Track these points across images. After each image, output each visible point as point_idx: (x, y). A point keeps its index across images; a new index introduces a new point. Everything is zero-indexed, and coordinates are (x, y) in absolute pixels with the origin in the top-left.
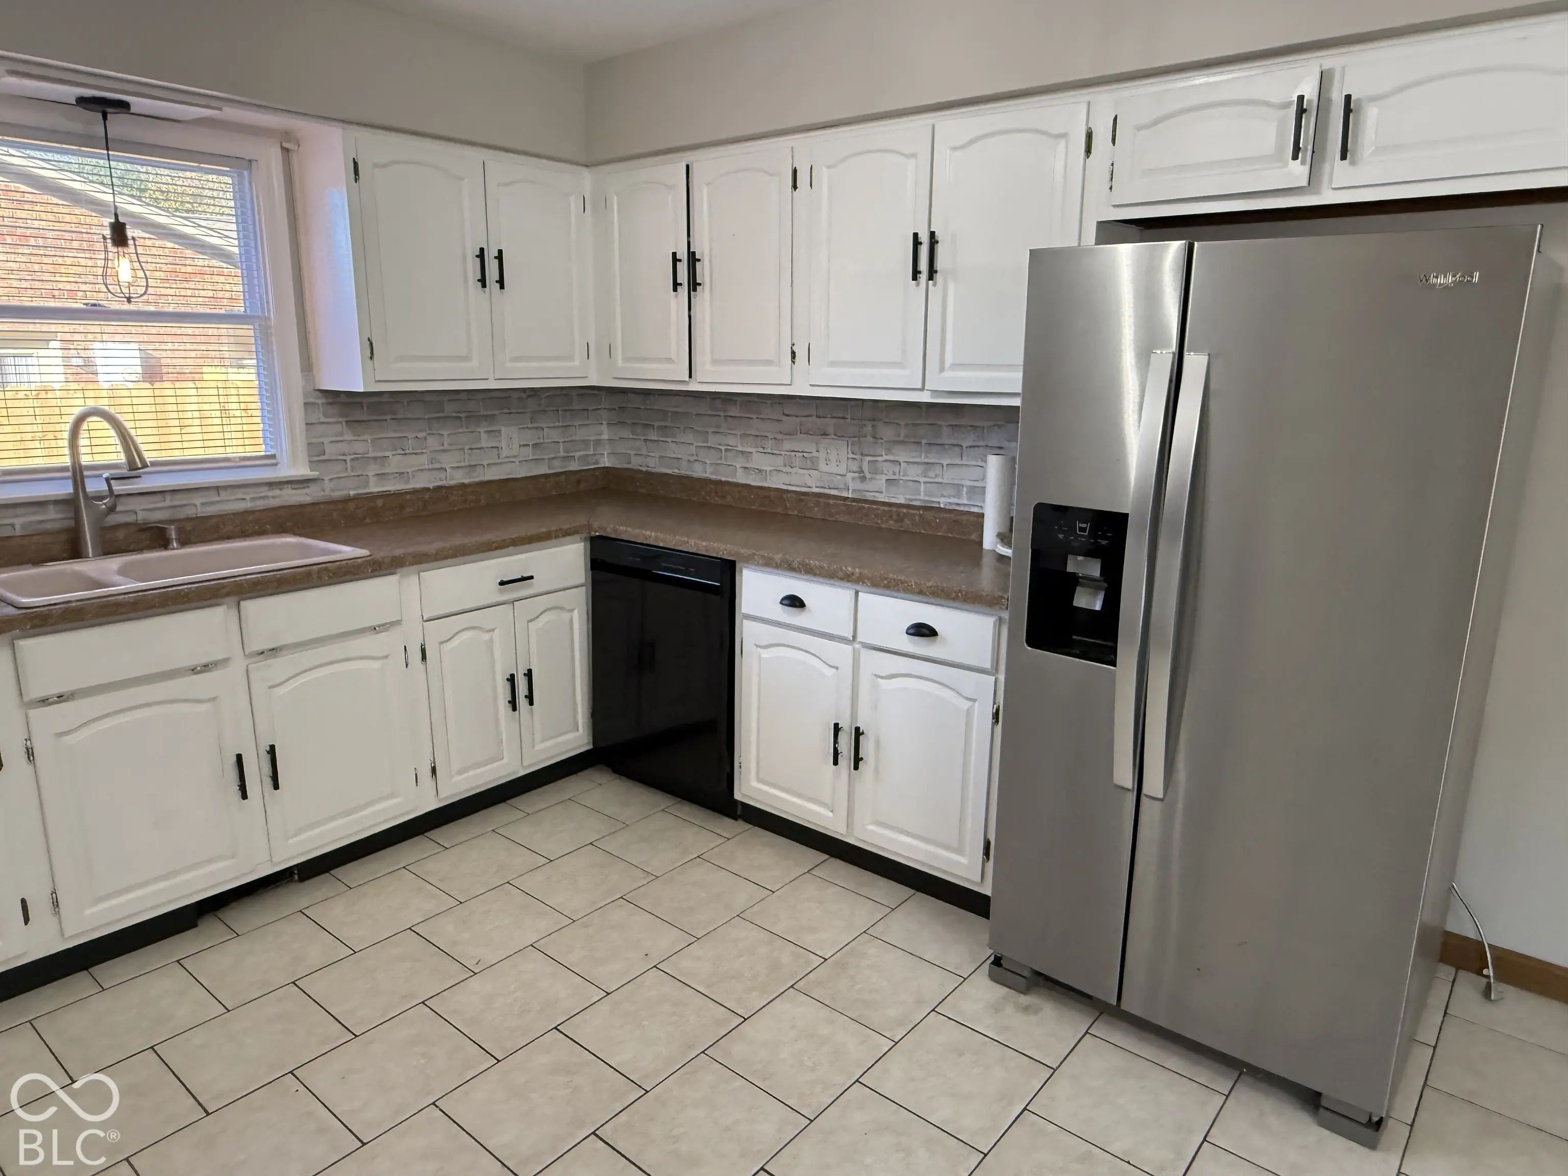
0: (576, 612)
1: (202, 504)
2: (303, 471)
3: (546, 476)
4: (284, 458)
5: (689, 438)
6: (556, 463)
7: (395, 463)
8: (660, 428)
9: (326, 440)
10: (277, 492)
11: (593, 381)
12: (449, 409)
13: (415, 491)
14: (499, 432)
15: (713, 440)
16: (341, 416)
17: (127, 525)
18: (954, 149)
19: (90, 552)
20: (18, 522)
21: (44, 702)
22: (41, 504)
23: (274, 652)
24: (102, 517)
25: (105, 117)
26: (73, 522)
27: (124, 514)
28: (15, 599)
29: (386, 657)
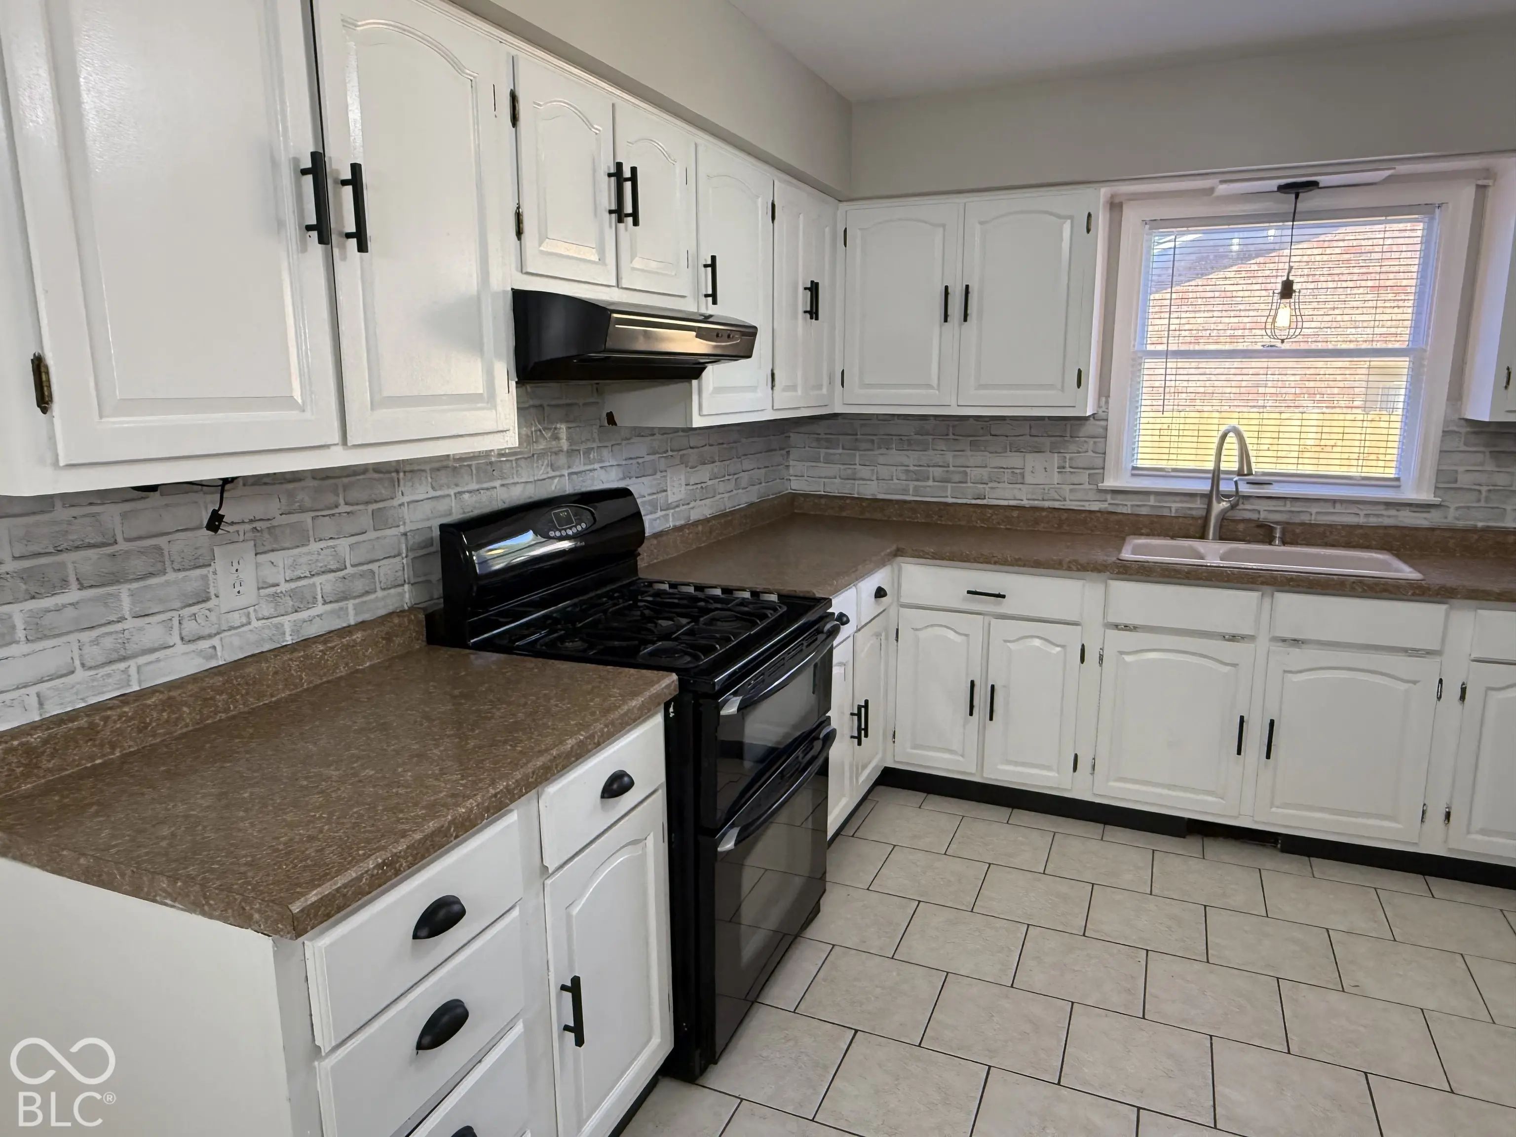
1: (1317, 513)
2: (1425, 495)
4: (1408, 481)
9: (1462, 468)
10: (1393, 512)
16: (1486, 445)
17: (1250, 521)
19: (1211, 536)
20: (1174, 506)
21: (1116, 626)
22: (1192, 495)
23: (1296, 642)
24: (1224, 512)
25: (1297, 197)
26: (1204, 513)
27: (1246, 512)
28: (1127, 554)
29: (1415, 682)
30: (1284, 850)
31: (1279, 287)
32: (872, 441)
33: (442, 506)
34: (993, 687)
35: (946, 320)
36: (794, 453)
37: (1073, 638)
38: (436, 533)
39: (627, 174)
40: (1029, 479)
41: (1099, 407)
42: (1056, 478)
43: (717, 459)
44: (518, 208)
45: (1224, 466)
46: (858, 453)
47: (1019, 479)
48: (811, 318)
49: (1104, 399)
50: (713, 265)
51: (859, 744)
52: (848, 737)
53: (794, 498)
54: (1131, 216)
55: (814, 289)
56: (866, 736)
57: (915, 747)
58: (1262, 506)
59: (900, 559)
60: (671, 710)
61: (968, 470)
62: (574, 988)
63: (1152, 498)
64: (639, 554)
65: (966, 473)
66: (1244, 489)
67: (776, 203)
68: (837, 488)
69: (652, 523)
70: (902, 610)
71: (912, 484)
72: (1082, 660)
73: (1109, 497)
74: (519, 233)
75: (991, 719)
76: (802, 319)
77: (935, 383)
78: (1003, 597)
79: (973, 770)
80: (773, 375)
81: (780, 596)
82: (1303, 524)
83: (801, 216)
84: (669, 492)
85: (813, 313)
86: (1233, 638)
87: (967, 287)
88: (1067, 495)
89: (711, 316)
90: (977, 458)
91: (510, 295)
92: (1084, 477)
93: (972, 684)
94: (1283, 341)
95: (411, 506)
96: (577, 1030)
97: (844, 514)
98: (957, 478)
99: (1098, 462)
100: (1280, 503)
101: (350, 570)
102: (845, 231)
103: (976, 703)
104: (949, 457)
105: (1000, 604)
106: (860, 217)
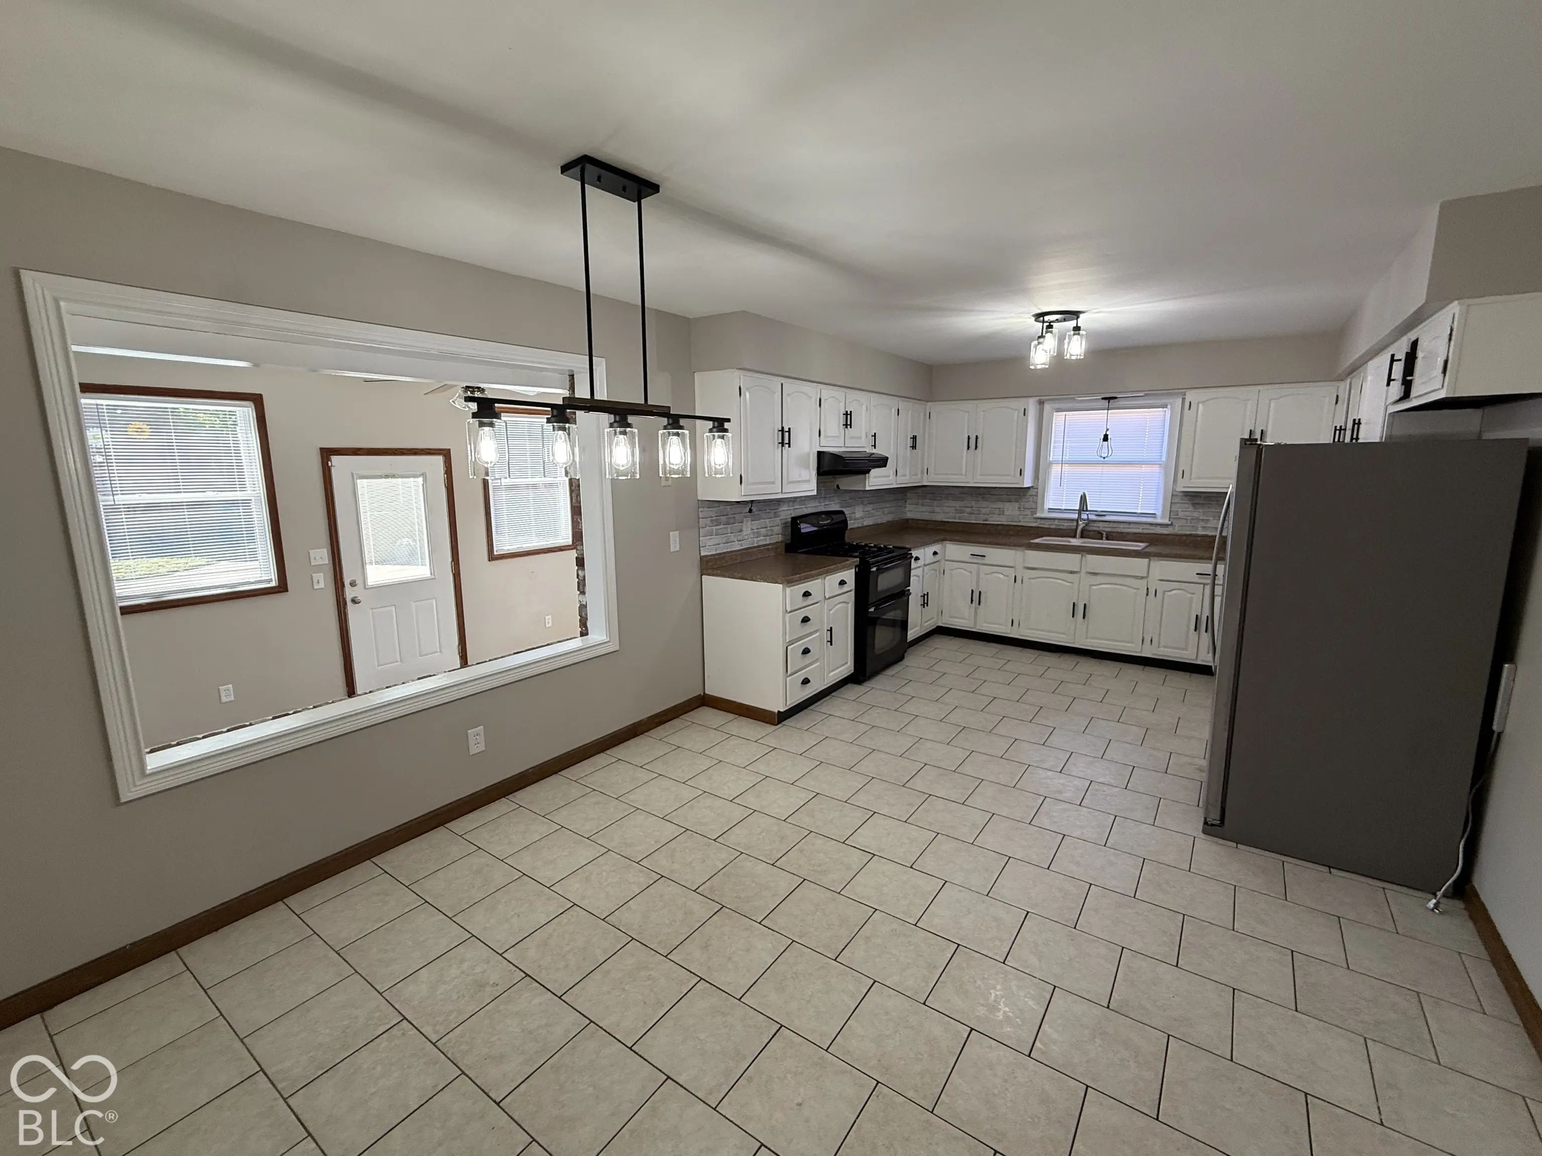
1: (1123, 528)
2: (1167, 521)
4: (1158, 515)
7: (1213, 523)
9: (1180, 510)
10: (1153, 527)
16: (1189, 500)
17: (1098, 530)
19: (1078, 537)
20: (1066, 524)
21: (1028, 568)
22: (1072, 520)
23: (1095, 573)
24: (1084, 527)
25: (1109, 402)
26: (1075, 527)
27: (1094, 527)
28: (1035, 541)
29: (1138, 589)
30: (1093, 657)
31: (1103, 437)
32: (941, 497)
33: (789, 512)
34: (980, 592)
35: (968, 449)
36: (908, 501)
37: (1012, 573)
38: (790, 520)
39: (849, 413)
40: (1006, 513)
41: (1034, 482)
42: (1018, 513)
43: (875, 502)
44: (820, 428)
46: (935, 502)
47: (1002, 513)
48: (913, 449)
49: (1036, 481)
50: (875, 436)
51: (923, 608)
52: (920, 606)
53: (908, 520)
54: (1047, 407)
55: (914, 438)
56: (927, 606)
57: (951, 617)
58: (1101, 524)
59: (946, 542)
60: (857, 569)
61: (981, 509)
62: (831, 631)
63: (1056, 521)
64: (846, 533)
65: (980, 510)
66: (1093, 517)
67: (900, 409)
68: (926, 516)
69: (851, 524)
70: (947, 562)
71: (958, 515)
72: (1015, 582)
73: (1039, 520)
74: (820, 436)
75: (979, 605)
76: (909, 450)
77: (964, 473)
78: (985, 557)
80: (896, 471)
81: (893, 546)
83: (910, 412)
84: (855, 514)
85: (914, 447)
86: (1072, 572)
87: (977, 436)
88: (1022, 520)
89: (873, 454)
90: (985, 504)
91: (817, 453)
92: (1028, 512)
93: (973, 591)
94: (1103, 458)
96: (832, 642)
98: (976, 512)
99: (1034, 506)
100: (1107, 523)
101: (769, 528)
102: (930, 413)
103: (974, 598)
104: (973, 503)
105: (984, 559)
106: (935, 408)
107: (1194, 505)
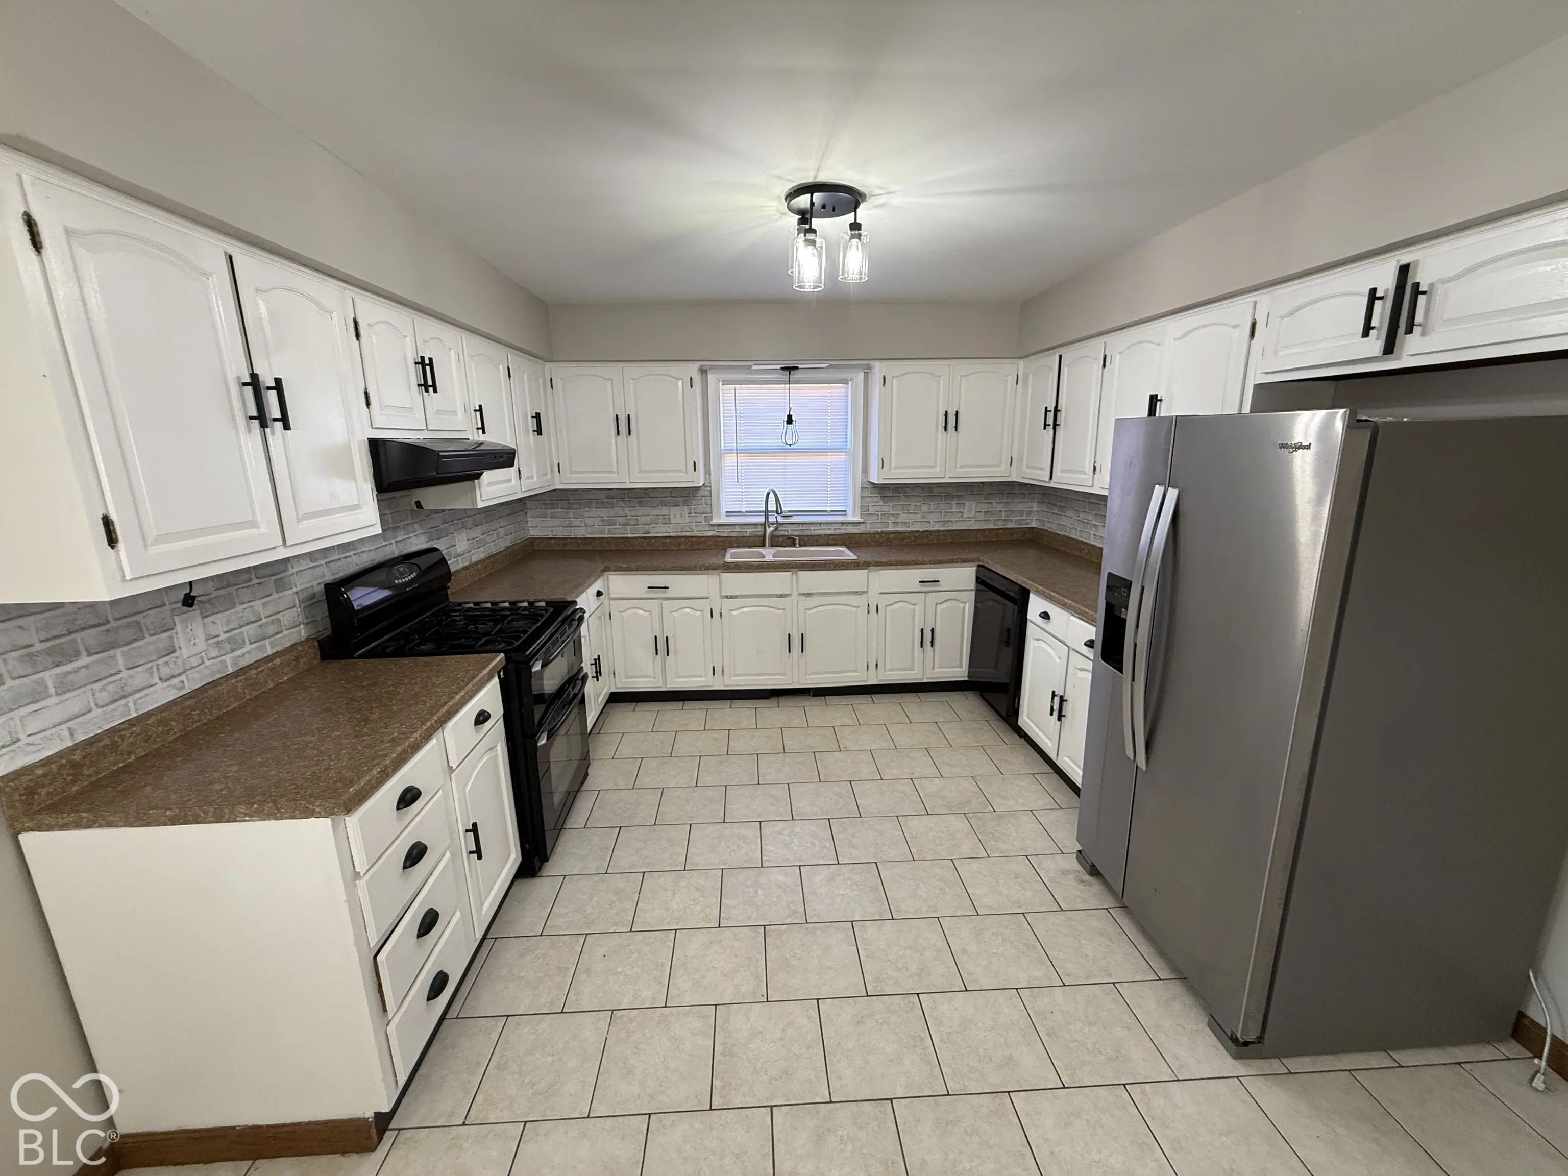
0: (967, 604)
1: (814, 530)
2: (857, 519)
3: (989, 529)
4: (850, 512)
5: (1071, 514)
6: (1000, 523)
7: (903, 517)
8: (1060, 507)
9: (870, 505)
10: (844, 527)
11: (1014, 478)
12: (936, 491)
13: (912, 532)
14: (964, 504)
15: (1082, 515)
16: (879, 493)
17: (784, 536)
18: (1176, 339)
19: (767, 545)
20: (748, 530)
21: (727, 597)
22: (756, 525)
23: (809, 595)
24: (773, 532)
25: (790, 373)
26: (763, 533)
27: (782, 531)
28: (728, 559)
29: (859, 607)
30: (814, 695)
31: (786, 419)
32: (580, 504)
33: (318, 572)
34: (667, 638)
35: (618, 434)
36: (530, 513)
37: (705, 605)
38: (322, 589)
39: (427, 362)
40: (673, 521)
41: (706, 481)
42: (687, 519)
43: (484, 521)
44: (366, 389)
45: (770, 509)
46: (571, 511)
47: (667, 522)
48: (538, 435)
49: (708, 476)
50: (480, 409)
51: (598, 680)
52: (592, 678)
53: (533, 540)
54: (711, 377)
55: (537, 417)
56: (601, 675)
57: (628, 677)
58: (789, 528)
59: (606, 573)
60: (502, 673)
61: (639, 517)
62: (474, 829)
63: (737, 527)
64: (449, 588)
65: (637, 519)
66: (780, 520)
67: (510, 367)
68: (560, 533)
69: (454, 565)
70: (612, 602)
71: (607, 528)
72: (712, 616)
73: (716, 528)
74: (368, 404)
75: (668, 655)
76: (532, 436)
77: (615, 470)
78: (668, 588)
79: (661, 685)
80: (519, 471)
81: (547, 603)
82: (808, 536)
83: (525, 374)
84: (457, 547)
85: (539, 431)
86: (782, 596)
87: (629, 415)
88: (694, 529)
89: (482, 443)
90: (642, 511)
91: (367, 442)
92: (701, 518)
93: (656, 637)
94: (790, 445)
95: (299, 574)
96: (478, 853)
97: (567, 548)
98: (633, 522)
99: (708, 510)
100: (796, 525)
101: (264, 621)
102: (551, 380)
103: (658, 648)
104: (627, 511)
105: (666, 592)
106: (560, 372)
107: (883, 497)
